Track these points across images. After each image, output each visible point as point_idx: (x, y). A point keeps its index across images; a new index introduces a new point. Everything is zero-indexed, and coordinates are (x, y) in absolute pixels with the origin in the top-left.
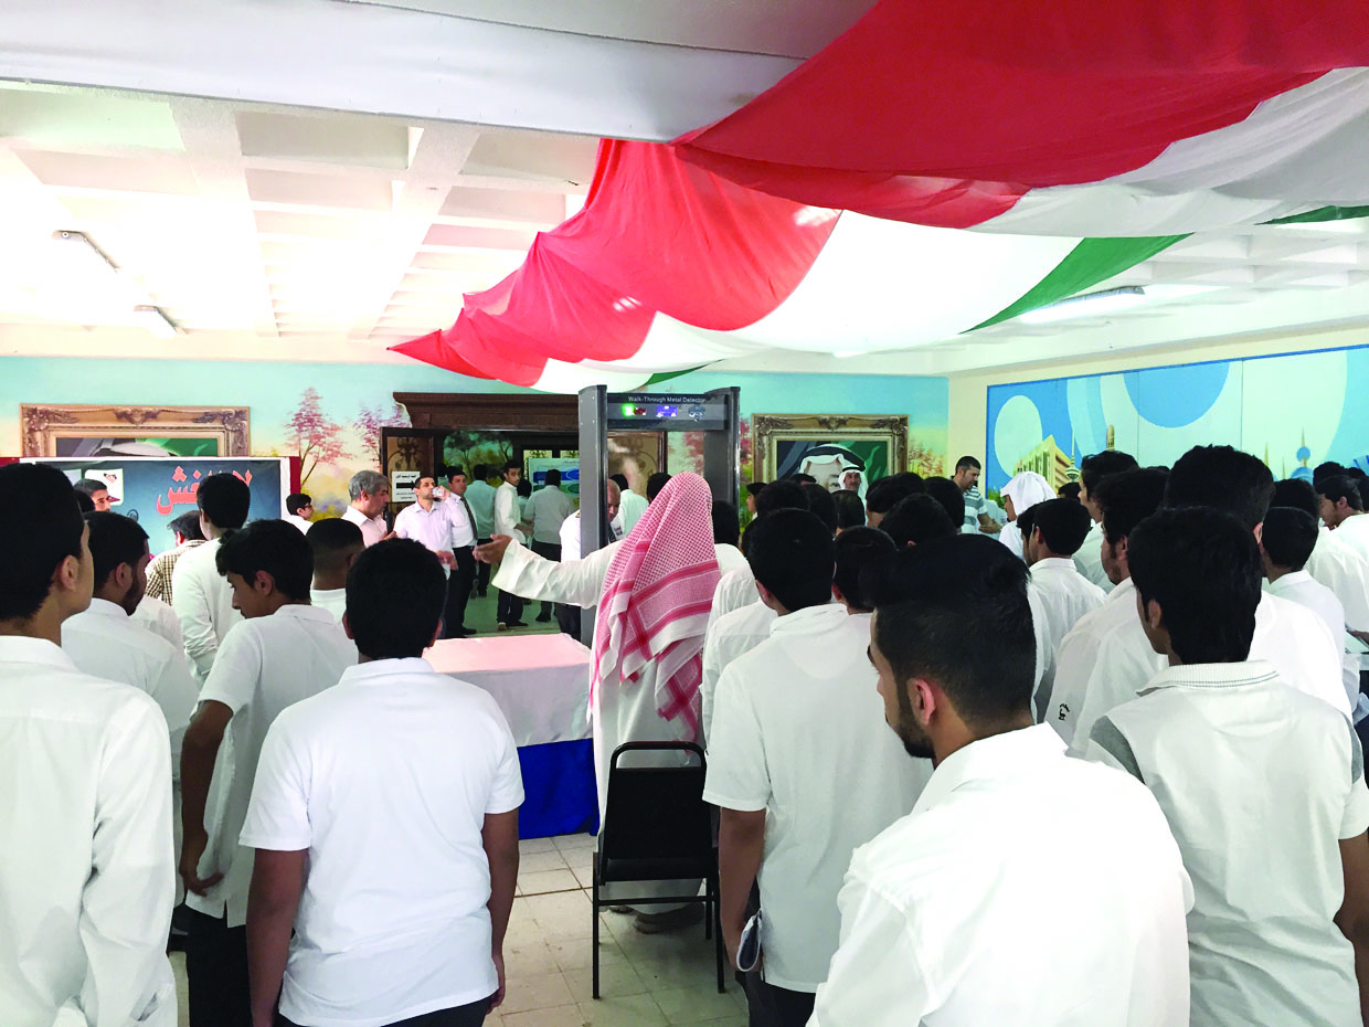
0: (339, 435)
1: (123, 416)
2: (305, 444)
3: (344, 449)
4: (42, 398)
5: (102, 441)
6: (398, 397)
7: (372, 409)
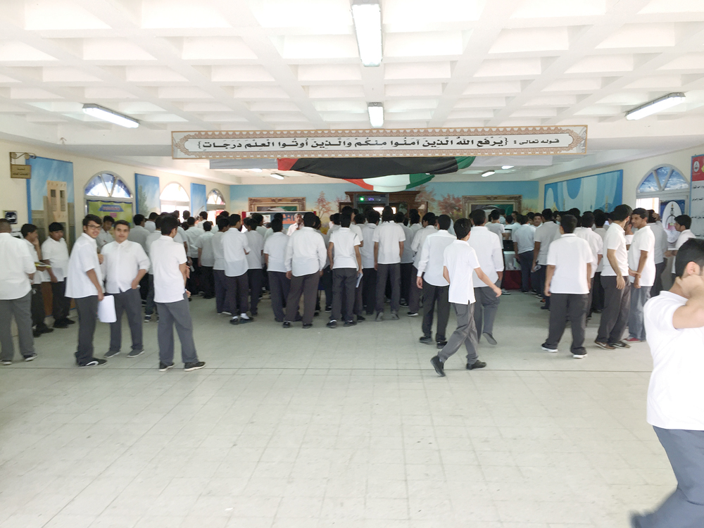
0: (330, 205)
1: (273, 200)
2: (321, 207)
3: (332, 209)
4: (254, 196)
5: (268, 207)
6: (346, 193)
7: (339, 197)
